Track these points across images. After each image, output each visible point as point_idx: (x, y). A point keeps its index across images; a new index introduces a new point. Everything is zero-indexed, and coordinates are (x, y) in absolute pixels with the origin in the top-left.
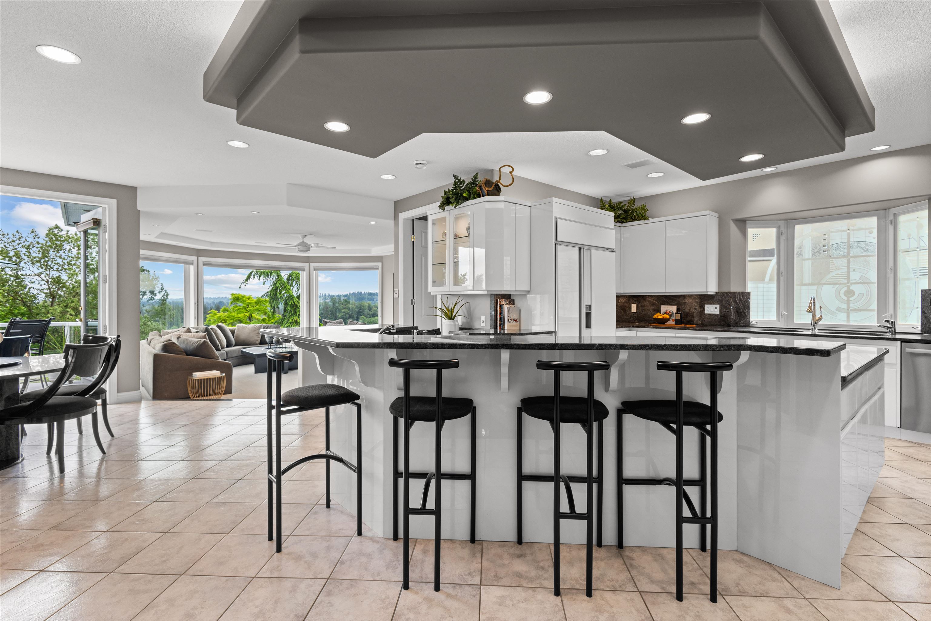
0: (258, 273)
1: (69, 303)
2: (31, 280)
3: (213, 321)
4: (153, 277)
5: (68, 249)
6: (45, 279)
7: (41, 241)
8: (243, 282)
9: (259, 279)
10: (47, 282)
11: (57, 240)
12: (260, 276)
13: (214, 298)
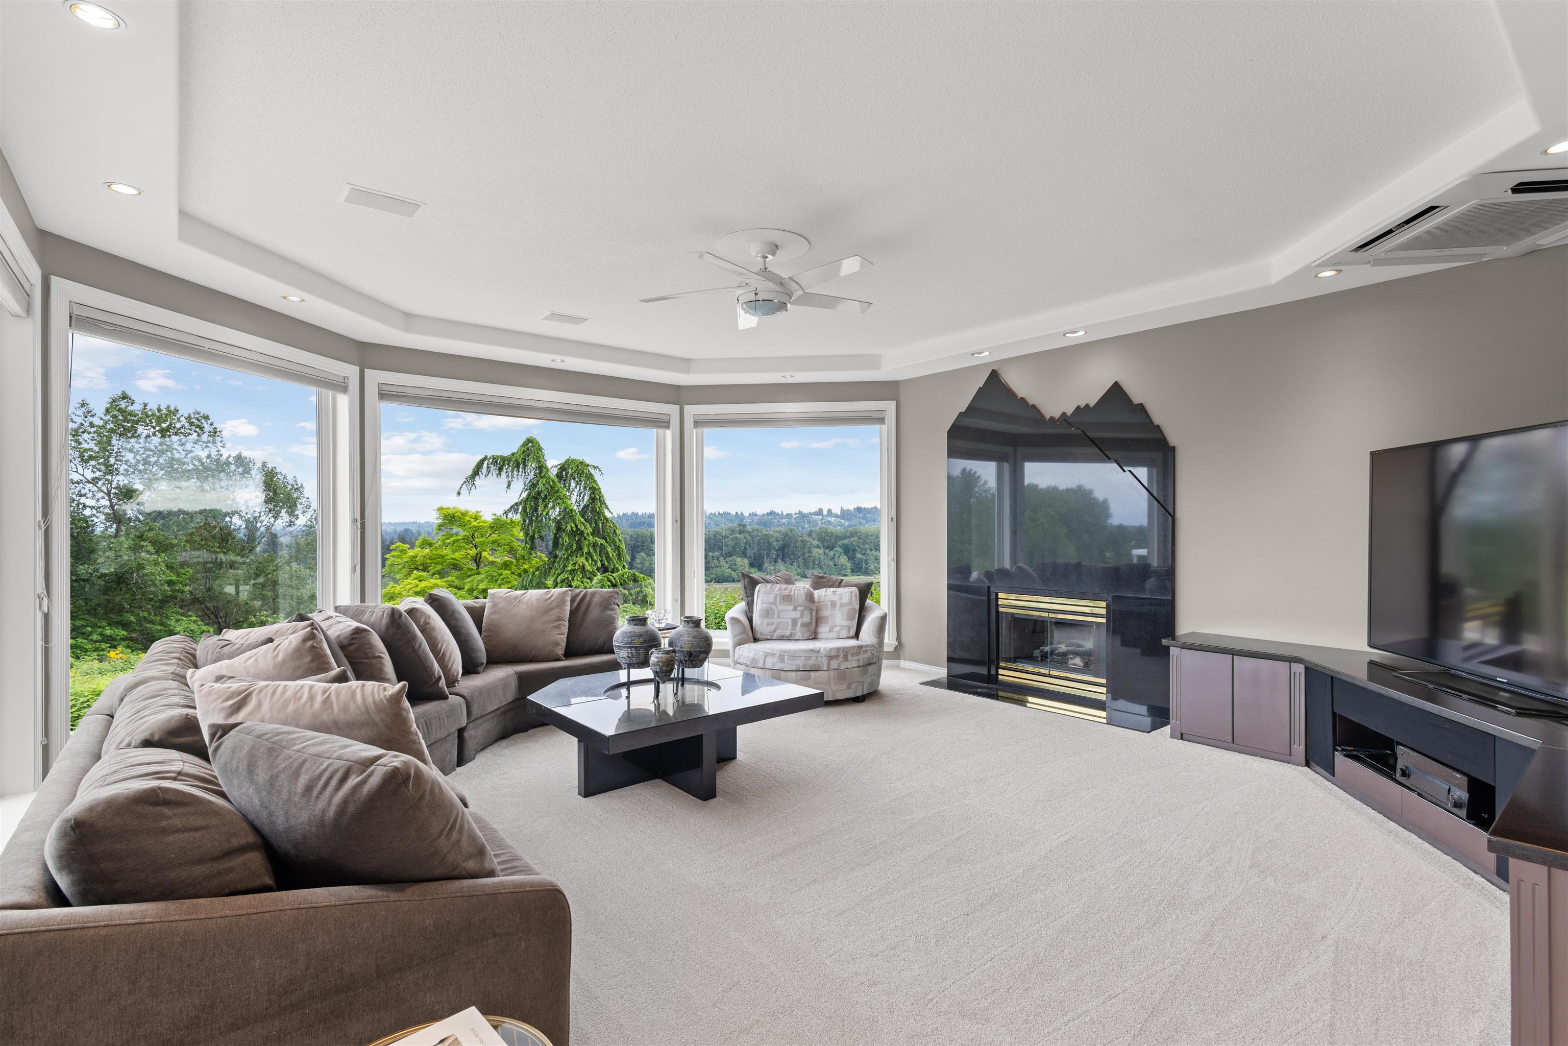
0: (496, 461)
1: (146, 531)
3: (400, 566)
4: (292, 485)
5: (144, 435)
6: (104, 488)
7: (97, 422)
8: (465, 482)
9: (500, 474)
10: (109, 494)
11: (126, 420)
12: (500, 470)
13: (396, 523)
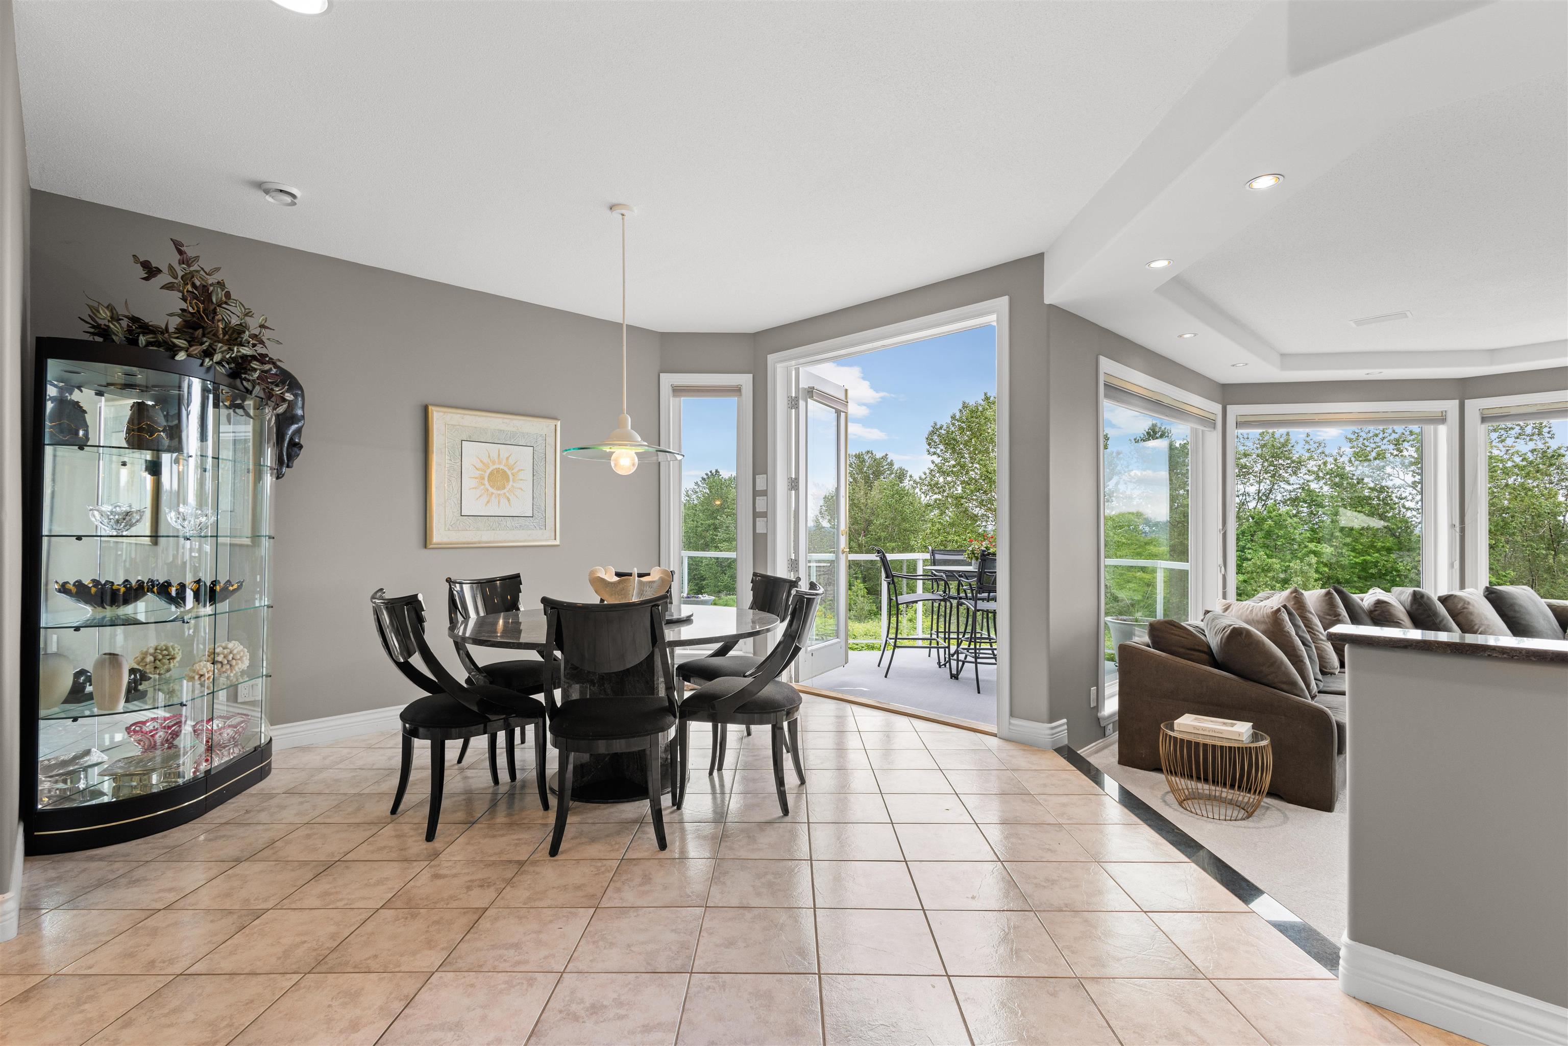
2: (1401, 495)
